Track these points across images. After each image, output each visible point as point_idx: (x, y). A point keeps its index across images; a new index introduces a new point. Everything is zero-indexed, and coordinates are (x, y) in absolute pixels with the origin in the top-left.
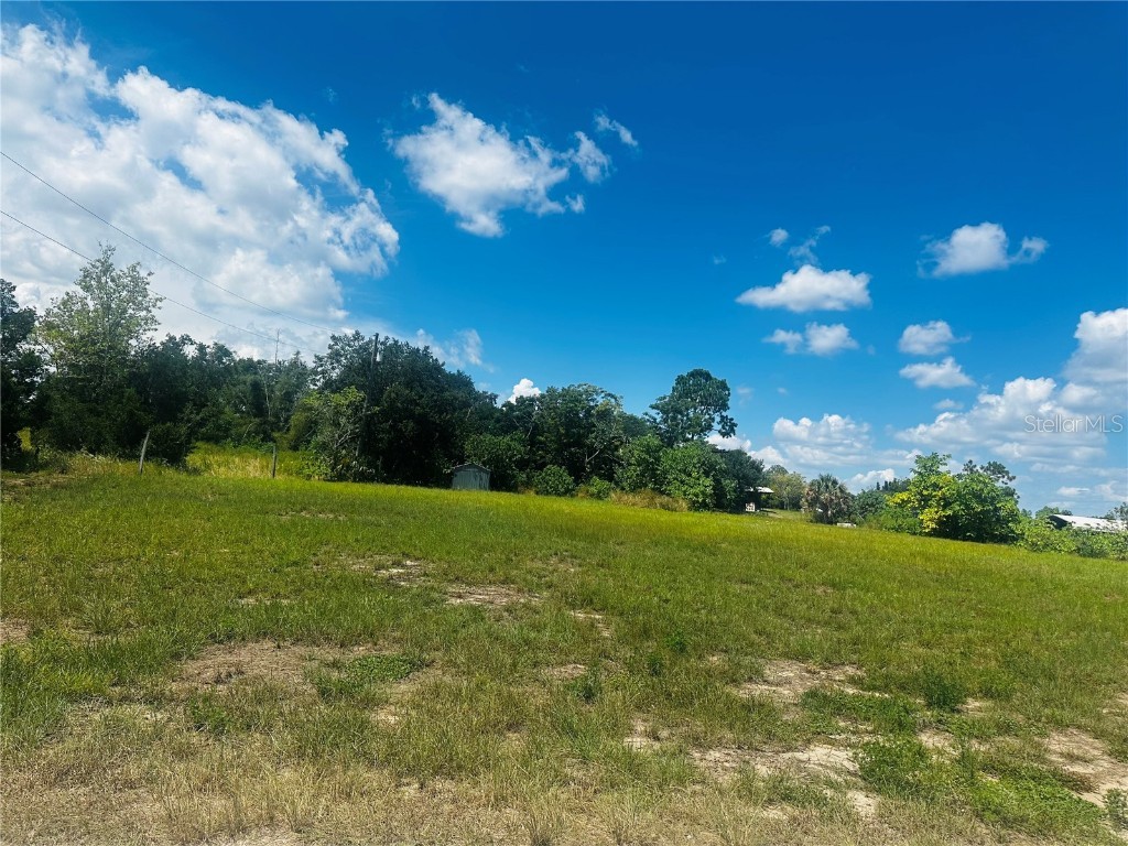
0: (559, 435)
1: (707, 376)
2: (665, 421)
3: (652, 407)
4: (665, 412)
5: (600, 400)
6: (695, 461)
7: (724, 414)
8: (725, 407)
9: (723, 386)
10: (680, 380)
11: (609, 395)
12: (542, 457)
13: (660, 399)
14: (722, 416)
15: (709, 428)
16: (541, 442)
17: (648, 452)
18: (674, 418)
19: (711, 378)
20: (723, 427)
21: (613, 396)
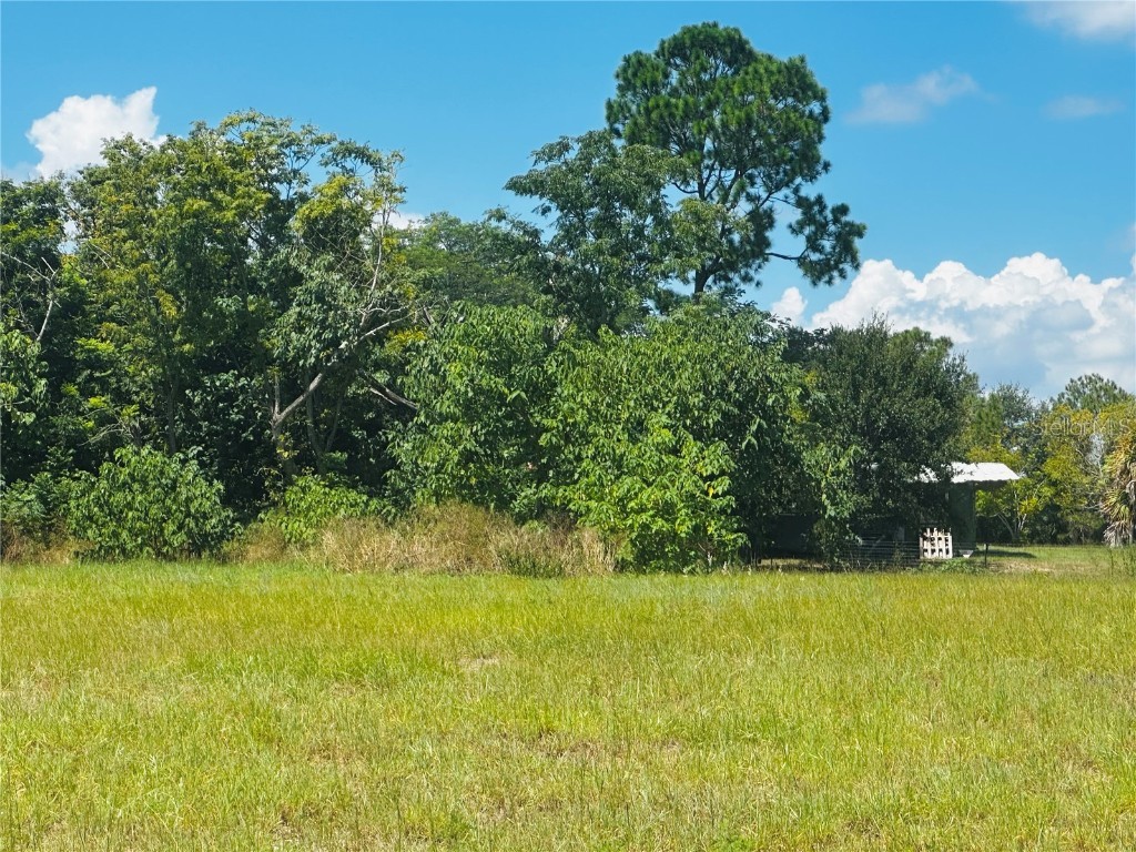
0: (160, 329)
1: (736, 50)
2: (571, 236)
3: (518, 187)
4: (569, 202)
5: (317, 176)
6: (684, 380)
7: (809, 191)
8: (808, 163)
9: (797, 82)
10: (635, 73)
11: (348, 151)
12: (104, 420)
13: (550, 153)
14: (802, 203)
15: (758, 248)
16: (95, 362)
17: (501, 366)
18: (607, 223)
19: (751, 56)
20: (813, 244)
21: (363, 155)
